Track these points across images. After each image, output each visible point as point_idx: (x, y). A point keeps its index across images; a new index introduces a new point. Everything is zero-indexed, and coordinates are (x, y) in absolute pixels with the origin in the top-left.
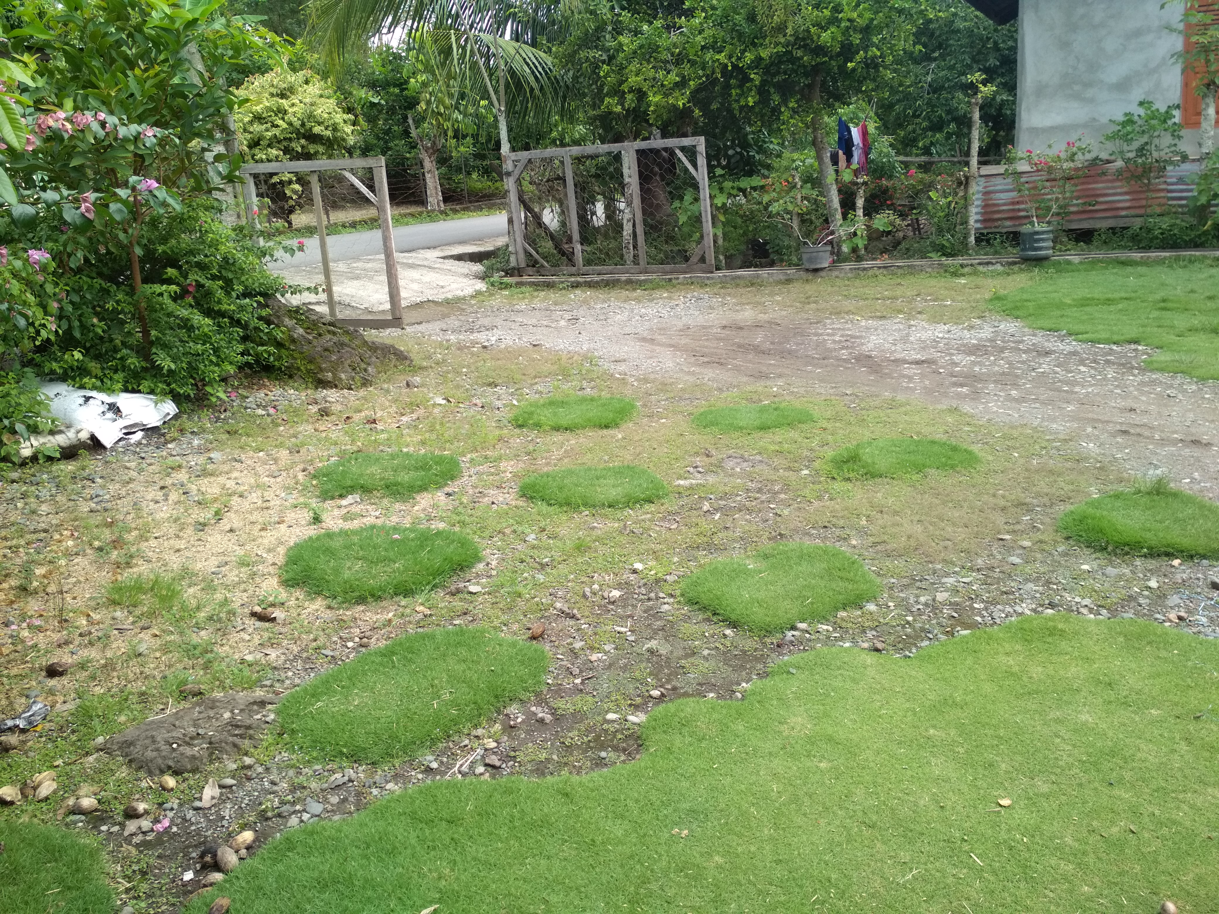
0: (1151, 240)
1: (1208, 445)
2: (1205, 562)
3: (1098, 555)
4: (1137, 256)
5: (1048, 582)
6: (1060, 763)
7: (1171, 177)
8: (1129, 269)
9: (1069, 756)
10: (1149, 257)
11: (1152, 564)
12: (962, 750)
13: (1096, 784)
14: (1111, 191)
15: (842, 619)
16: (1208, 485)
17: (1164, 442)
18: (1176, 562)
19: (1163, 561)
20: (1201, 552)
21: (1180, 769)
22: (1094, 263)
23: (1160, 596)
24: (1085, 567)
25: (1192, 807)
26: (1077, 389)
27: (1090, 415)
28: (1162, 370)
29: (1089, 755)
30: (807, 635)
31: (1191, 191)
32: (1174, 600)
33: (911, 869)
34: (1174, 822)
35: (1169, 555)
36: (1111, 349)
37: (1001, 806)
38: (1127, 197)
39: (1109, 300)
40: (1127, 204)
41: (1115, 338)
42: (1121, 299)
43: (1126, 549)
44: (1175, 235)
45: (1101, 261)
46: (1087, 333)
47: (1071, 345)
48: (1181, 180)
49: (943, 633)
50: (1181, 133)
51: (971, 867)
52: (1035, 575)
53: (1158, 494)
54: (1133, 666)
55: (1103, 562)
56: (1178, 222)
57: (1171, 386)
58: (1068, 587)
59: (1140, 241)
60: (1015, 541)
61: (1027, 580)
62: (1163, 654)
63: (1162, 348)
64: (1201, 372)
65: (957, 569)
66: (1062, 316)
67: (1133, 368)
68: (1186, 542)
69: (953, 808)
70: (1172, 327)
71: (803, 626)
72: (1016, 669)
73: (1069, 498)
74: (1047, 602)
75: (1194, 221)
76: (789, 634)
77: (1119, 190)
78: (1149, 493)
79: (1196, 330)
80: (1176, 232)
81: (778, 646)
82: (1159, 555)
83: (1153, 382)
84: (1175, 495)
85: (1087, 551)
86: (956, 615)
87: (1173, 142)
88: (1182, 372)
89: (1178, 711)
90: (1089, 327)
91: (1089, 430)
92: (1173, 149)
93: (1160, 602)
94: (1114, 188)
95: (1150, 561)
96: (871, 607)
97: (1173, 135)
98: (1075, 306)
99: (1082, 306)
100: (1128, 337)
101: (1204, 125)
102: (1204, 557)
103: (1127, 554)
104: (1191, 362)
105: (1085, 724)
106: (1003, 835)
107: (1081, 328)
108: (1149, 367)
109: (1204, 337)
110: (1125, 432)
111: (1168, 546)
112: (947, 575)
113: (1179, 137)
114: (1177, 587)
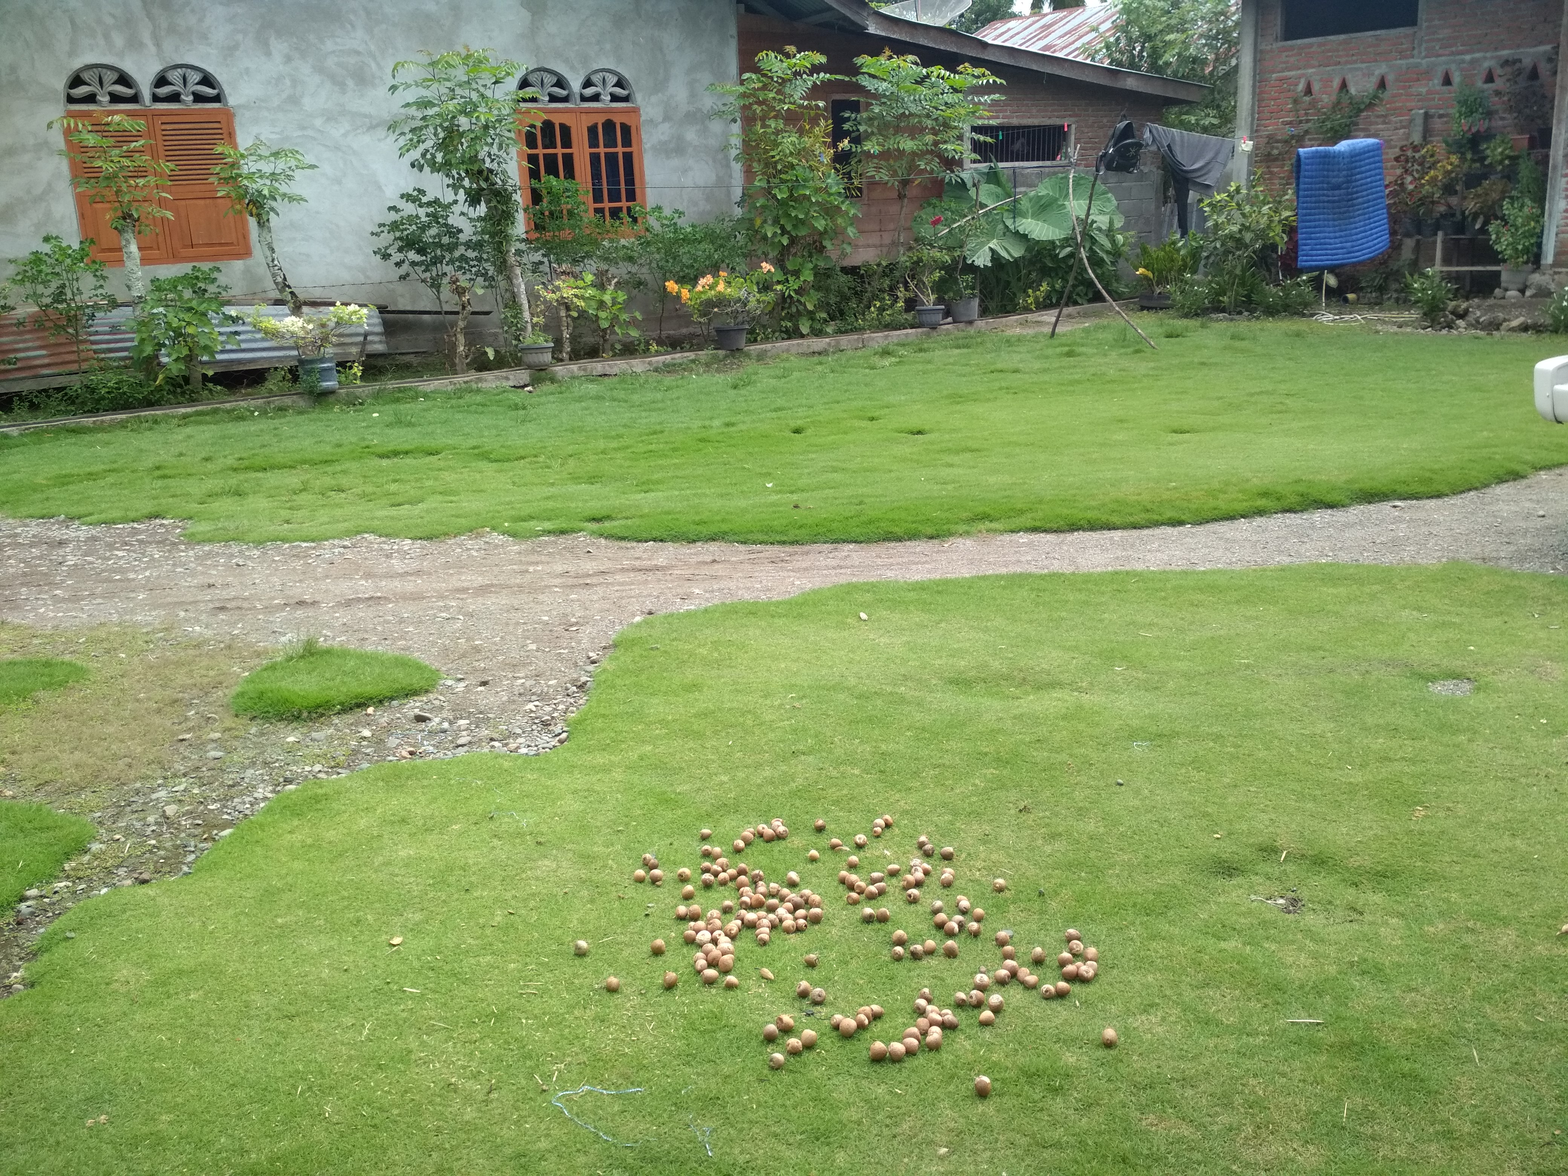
0: (98, 401)
1: (314, 603)
2: (395, 703)
3: (294, 724)
4: (88, 421)
5: (266, 764)
6: (415, 894)
7: (102, 325)
8: (87, 438)
9: (417, 885)
10: (102, 422)
11: (349, 718)
12: (322, 922)
13: (456, 896)
14: (21, 346)
15: (73, 869)
16: (343, 638)
17: (269, 609)
18: (370, 710)
19: (359, 713)
20: (389, 694)
21: (508, 858)
22: (38, 434)
23: (378, 742)
24: (291, 739)
25: (537, 879)
26: (132, 576)
27: (169, 599)
28: (210, 541)
29: (434, 878)
30: (46, 900)
31: (132, 340)
32: (392, 742)
33: (363, 1026)
34: (534, 895)
35: (361, 705)
36: (133, 528)
37: (394, 946)
38: (44, 352)
39: (90, 474)
40: (46, 361)
41: (132, 515)
42: (105, 471)
43: (320, 710)
44: (125, 393)
45: (46, 431)
46: (91, 514)
47: (83, 532)
48: (115, 329)
49: (201, 842)
50: (105, 274)
51: (412, 997)
52: (247, 762)
53: (312, 655)
54: (411, 800)
55: (305, 730)
56: (125, 377)
57: (232, 556)
58: (288, 761)
59: (83, 403)
60: (199, 737)
61: (245, 768)
62: (425, 782)
63: (191, 518)
64: (254, 535)
65: (160, 781)
66: (47, 499)
67: (175, 544)
68: (369, 690)
69: (357, 966)
70: (188, 494)
71: (34, 892)
72: (309, 841)
73: (221, 683)
74: (281, 780)
75: (141, 376)
76: (23, 906)
77: (30, 344)
78: (302, 657)
79: (217, 495)
80: (125, 389)
81: (19, 923)
82: (351, 709)
83: (209, 555)
84: (328, 652)
85: (281, 725)
86: (200, 822)
87: (98, 284)
88: (233, 540)
89: (473, 819)
90: (90, 509)
91: (182, 614)
92: (100, 291)
93: (381, 747)
94: (24, 341)
95: (345, 716)
96: (96, 847)
97: (95, 276)
98: (55, 486)
99: (63, 484)
100: (145, 512)
101: (129, 264)
102: (392, 699)
103: (322, 715)
104: (237, 528)
105: (409, 857)
106: (416, 964)
107: (82, 510)
108: (192, 540)
109: (228, 500)
110: (222, 609)
111: (357, 697)
112: (153, 790)
113: (104, 278)
114: (388, 729)
